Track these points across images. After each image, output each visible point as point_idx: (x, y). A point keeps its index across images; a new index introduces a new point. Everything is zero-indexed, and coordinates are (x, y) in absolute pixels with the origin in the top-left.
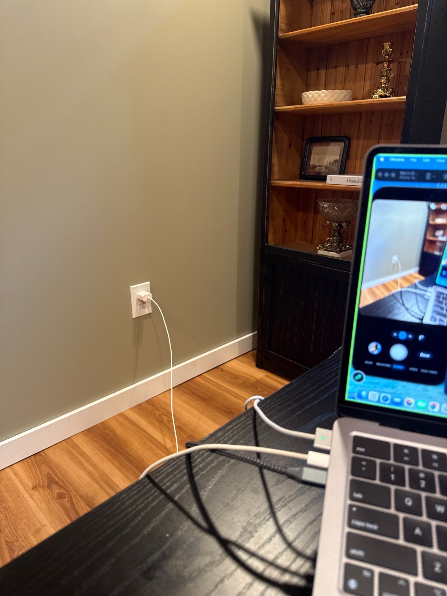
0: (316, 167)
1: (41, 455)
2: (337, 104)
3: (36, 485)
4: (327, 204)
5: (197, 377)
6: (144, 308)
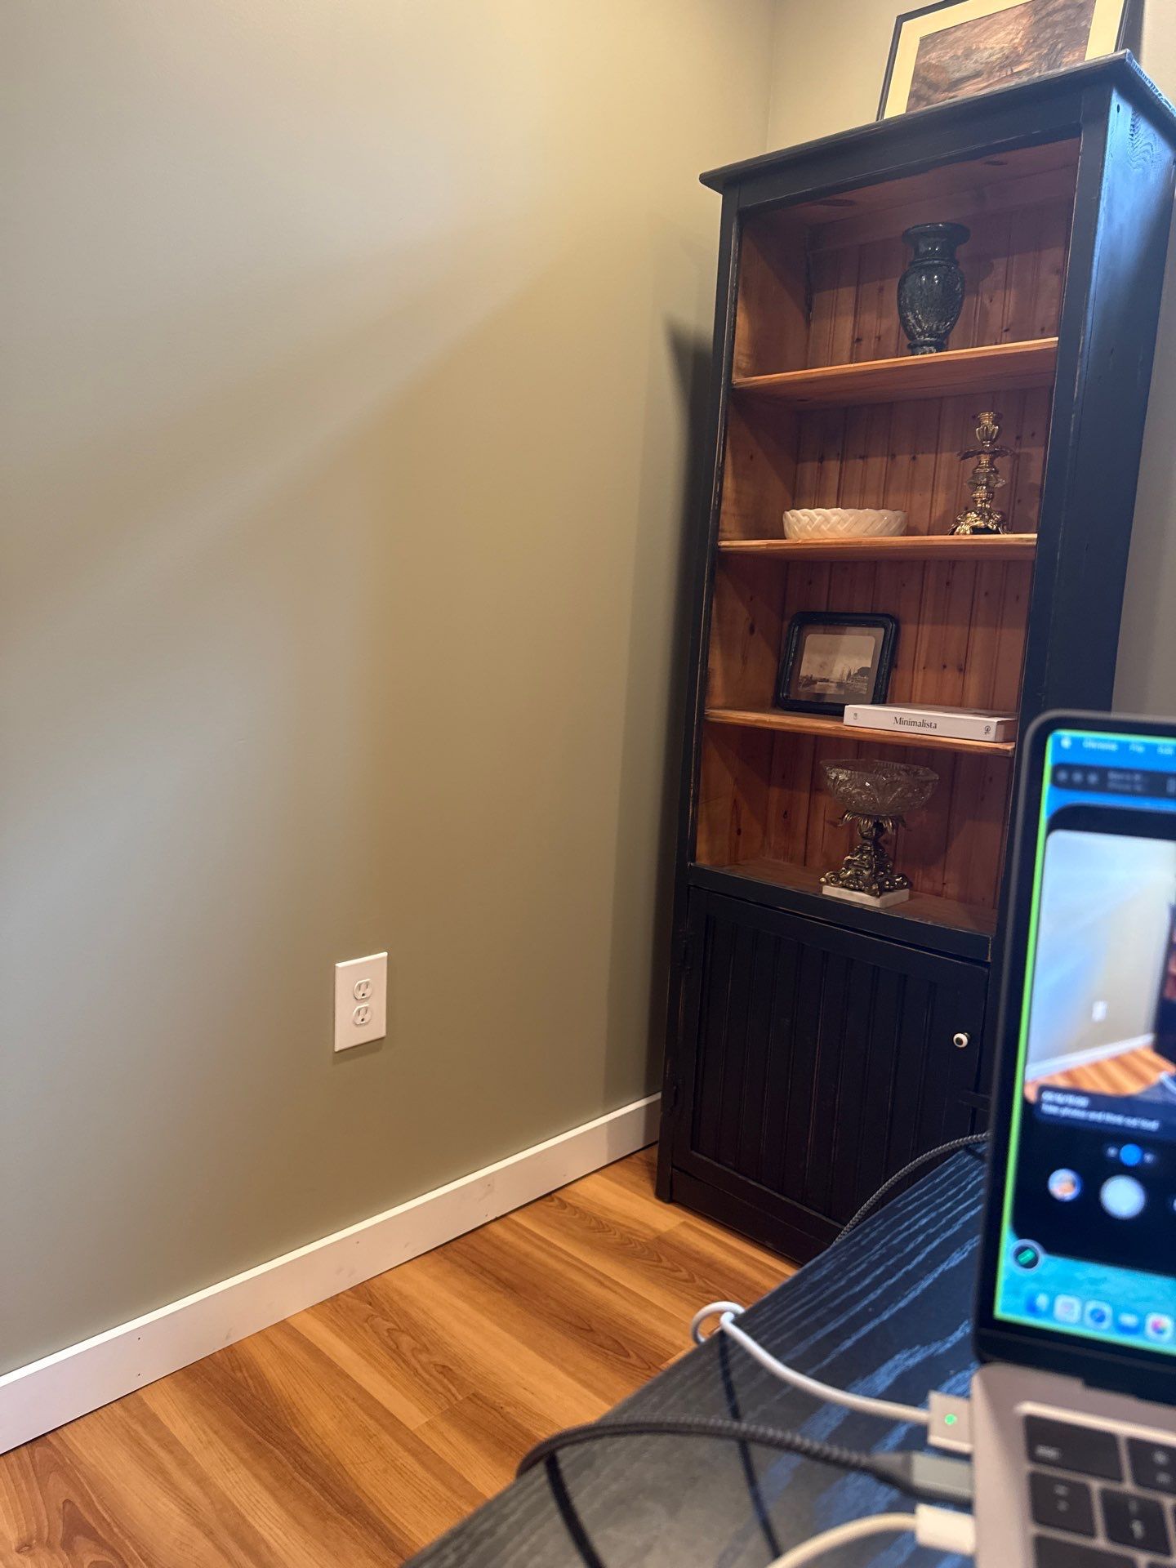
0: (815, 682)
1: (51, 1443)
2: (871, 542)
3: (31, 1539)
4: (846, 774)
5: (493, 1223)
6: (367, 1023)
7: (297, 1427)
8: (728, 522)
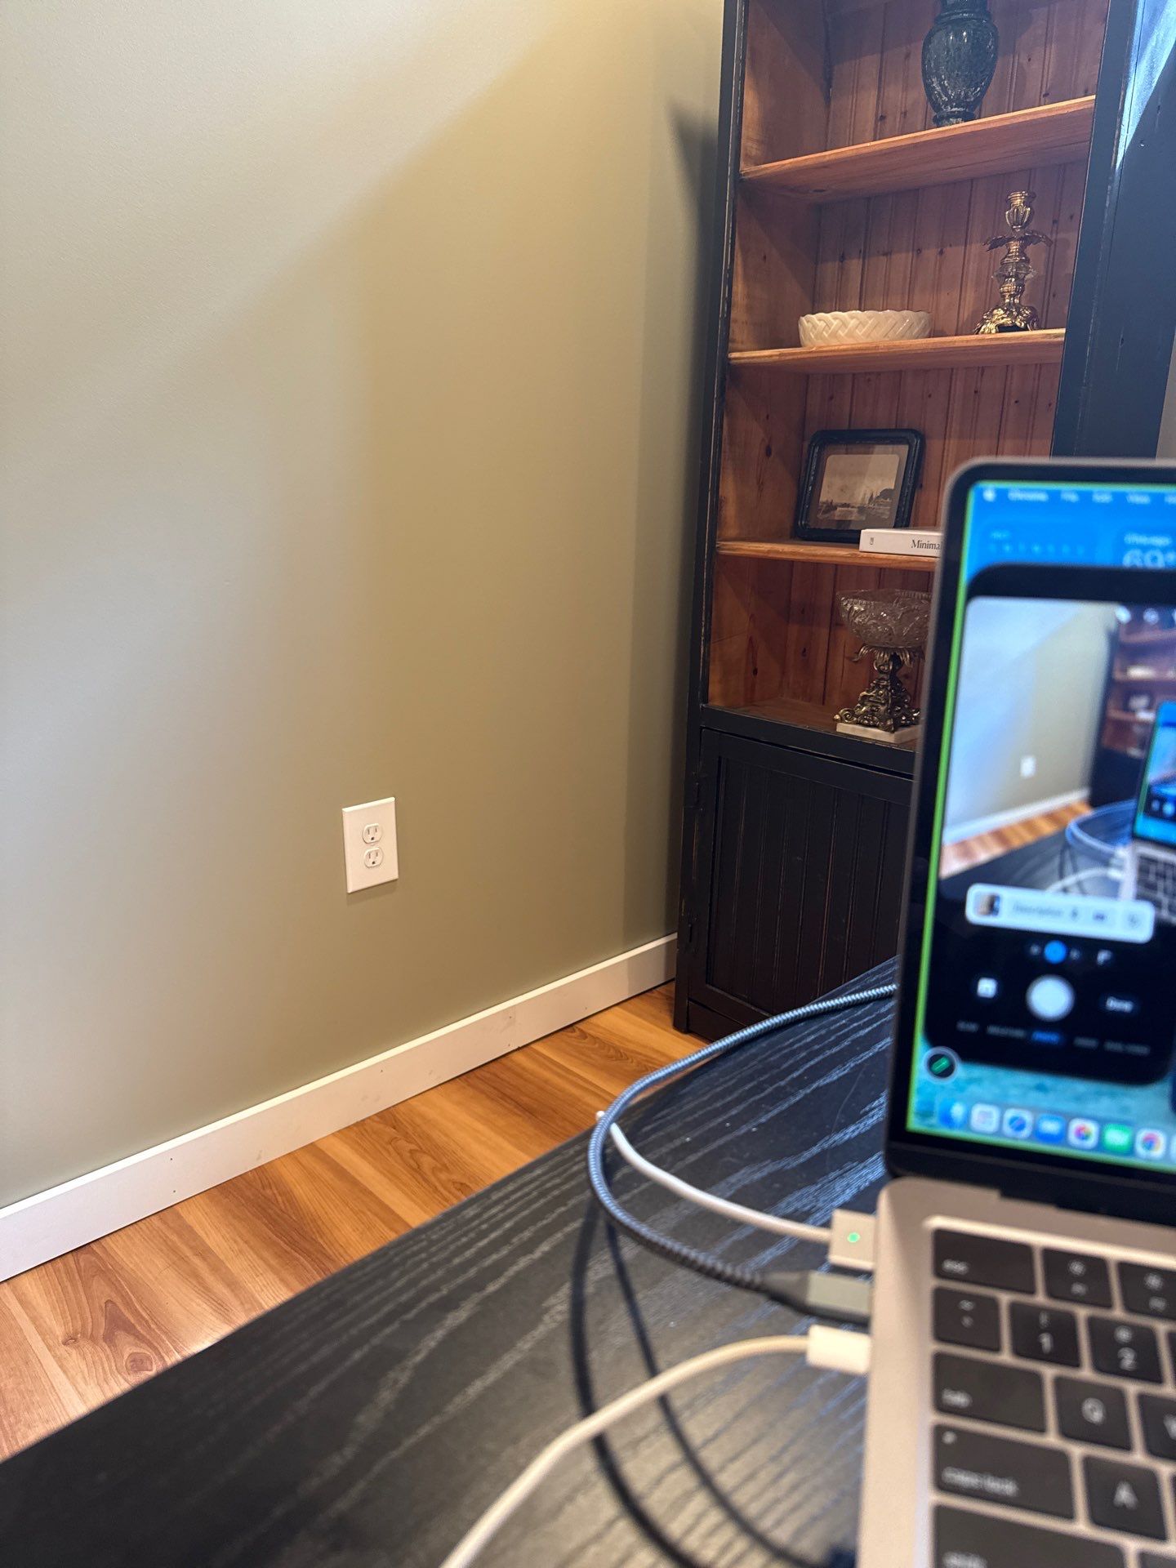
0: (835, 508)
1: (94, 1253)
2: (888, 347)
3: (76, 1333)
4: (861, 604)
5: (516, 1053)
6: (379, 865)
7: (321, 1237)
8: (739, 331)
